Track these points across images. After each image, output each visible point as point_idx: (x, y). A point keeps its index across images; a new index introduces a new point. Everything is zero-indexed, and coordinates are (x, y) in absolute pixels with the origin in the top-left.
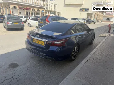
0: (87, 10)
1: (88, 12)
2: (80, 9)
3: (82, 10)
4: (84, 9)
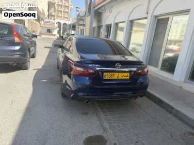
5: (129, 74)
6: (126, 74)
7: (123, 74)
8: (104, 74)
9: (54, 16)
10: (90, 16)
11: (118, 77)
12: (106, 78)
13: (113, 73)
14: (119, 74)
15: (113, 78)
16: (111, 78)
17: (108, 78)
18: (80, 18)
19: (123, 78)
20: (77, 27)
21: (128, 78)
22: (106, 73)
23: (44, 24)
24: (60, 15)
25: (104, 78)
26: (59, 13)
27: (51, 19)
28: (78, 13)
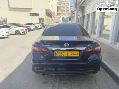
0: (38, 15)
1: (39, 17)
2: (30, 14)
3: (32, 15)
4: (34, 13)
5: (78, 52)
6: (75, 53)
7: (72, 52)
8: (55, 52)
9: (61, 14)
10: (76, 10)
11: (68, 55)
12: (57, 56)
13: (63, 52)
14: (69, 52)
15: (63, 56)
16: (61, 56)
17: (59, 56)
18: (73, 13)
19: (73, 56)
20: (72, 18)
21: (78, 56)
22: (57, 52)
23: (54, 19)
24: (64, 13)
25: (55, 56)
26: (64, 12)
27: (59, 16)
28: (71, 10)
